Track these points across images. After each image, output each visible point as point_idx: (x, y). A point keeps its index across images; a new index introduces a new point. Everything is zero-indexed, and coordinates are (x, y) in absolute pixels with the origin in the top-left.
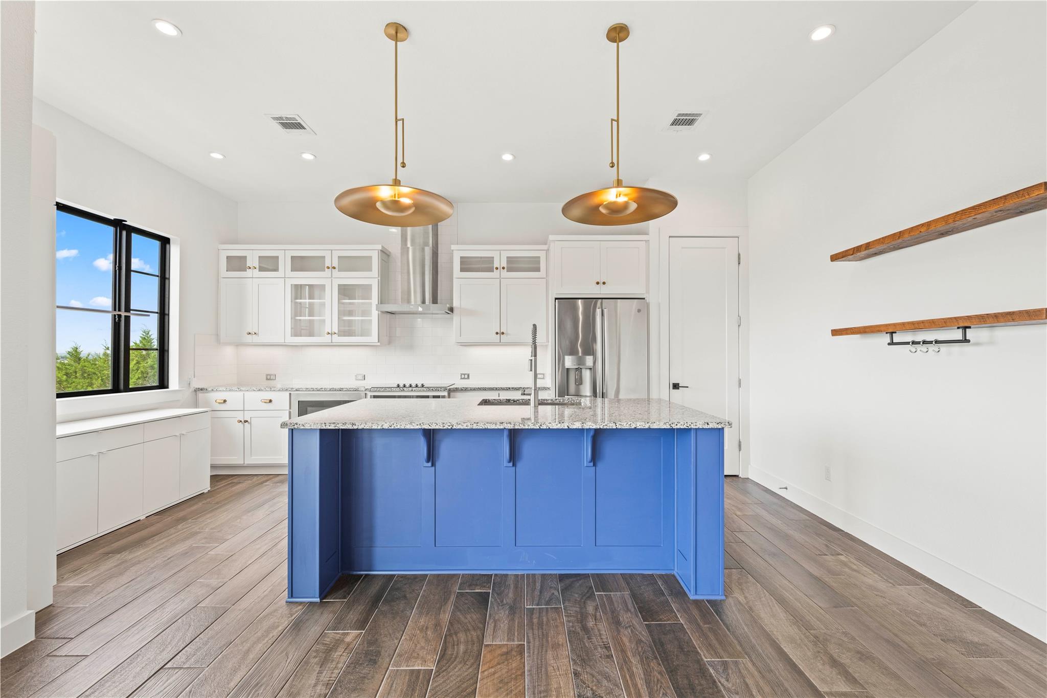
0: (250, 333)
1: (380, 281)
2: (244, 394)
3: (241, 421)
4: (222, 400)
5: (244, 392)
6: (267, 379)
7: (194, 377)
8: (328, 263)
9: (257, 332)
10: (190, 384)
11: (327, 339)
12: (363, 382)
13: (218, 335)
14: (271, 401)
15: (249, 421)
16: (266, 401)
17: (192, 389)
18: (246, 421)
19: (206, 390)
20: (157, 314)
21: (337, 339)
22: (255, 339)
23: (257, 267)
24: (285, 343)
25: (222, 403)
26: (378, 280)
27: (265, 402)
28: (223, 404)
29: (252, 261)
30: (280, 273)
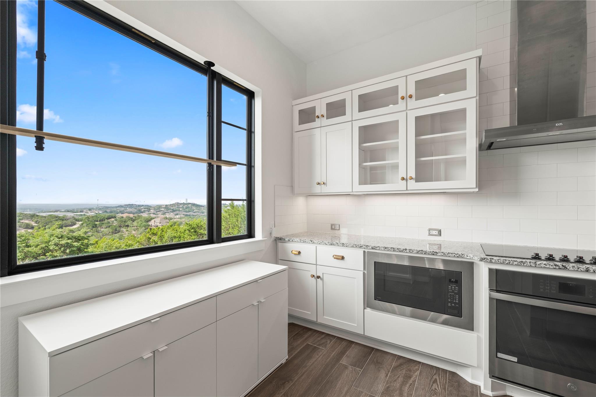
0: (319, 184)
1: (478, 100)
2: (316, 247)
3: (314, 276)
4: (297, 251)
5: (316, 245)
6: (332, 229)
7: (275, 227)
8: (402, 93)
9: (325, 182)
10: (271, 233)
11: (401, 186)
12: (438, 238)
13: (292, 187)
14: (343, 258)
15: (321, 276)
16: (338, 257)
17: (273, 239)
18: (318, 277)
19: (284, 240)
20: (245, 167)
21: (413, 185)
22: (325, 190)
23: (325, 115)
24: (352, 192)
25: (297, 254)
26: (476, 100)
27: (337, 259)
28: (299, 255)
29: (321, 110)
30: (347, 117)
